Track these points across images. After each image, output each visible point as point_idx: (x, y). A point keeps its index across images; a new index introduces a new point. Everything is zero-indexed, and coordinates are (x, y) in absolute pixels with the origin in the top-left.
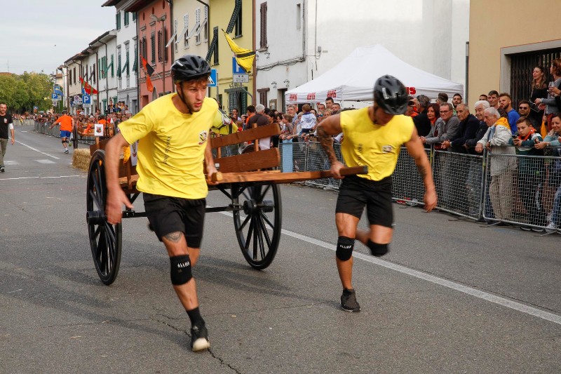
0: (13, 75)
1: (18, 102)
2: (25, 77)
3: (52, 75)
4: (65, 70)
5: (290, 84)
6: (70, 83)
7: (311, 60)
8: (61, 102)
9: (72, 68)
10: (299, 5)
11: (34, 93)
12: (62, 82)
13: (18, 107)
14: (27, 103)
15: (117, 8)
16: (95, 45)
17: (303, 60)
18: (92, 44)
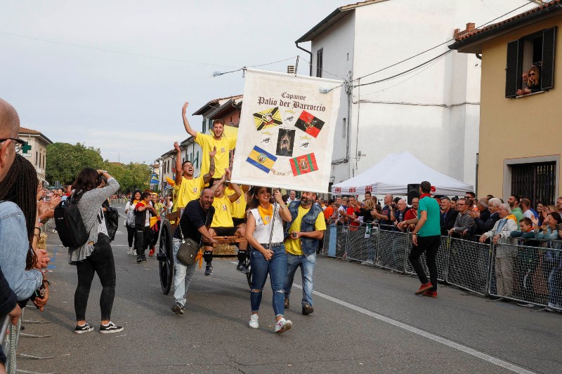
0: (122, 165)
1: (124, 185)
2: (131, 166)
3: (151, 165)
4: (161, 162)
5: (335, 180)
6: (164, 171)
7: (352, 161)
8: (157, 186)
9: (166, 160)
10: (345, 119)
11: (137, 178)
12: (158, 171)
13: (124, 189)
14: (131, 186)
15: (204, 116)
16: (185, 143)
17: (346, 161)
18: (182, 143)
